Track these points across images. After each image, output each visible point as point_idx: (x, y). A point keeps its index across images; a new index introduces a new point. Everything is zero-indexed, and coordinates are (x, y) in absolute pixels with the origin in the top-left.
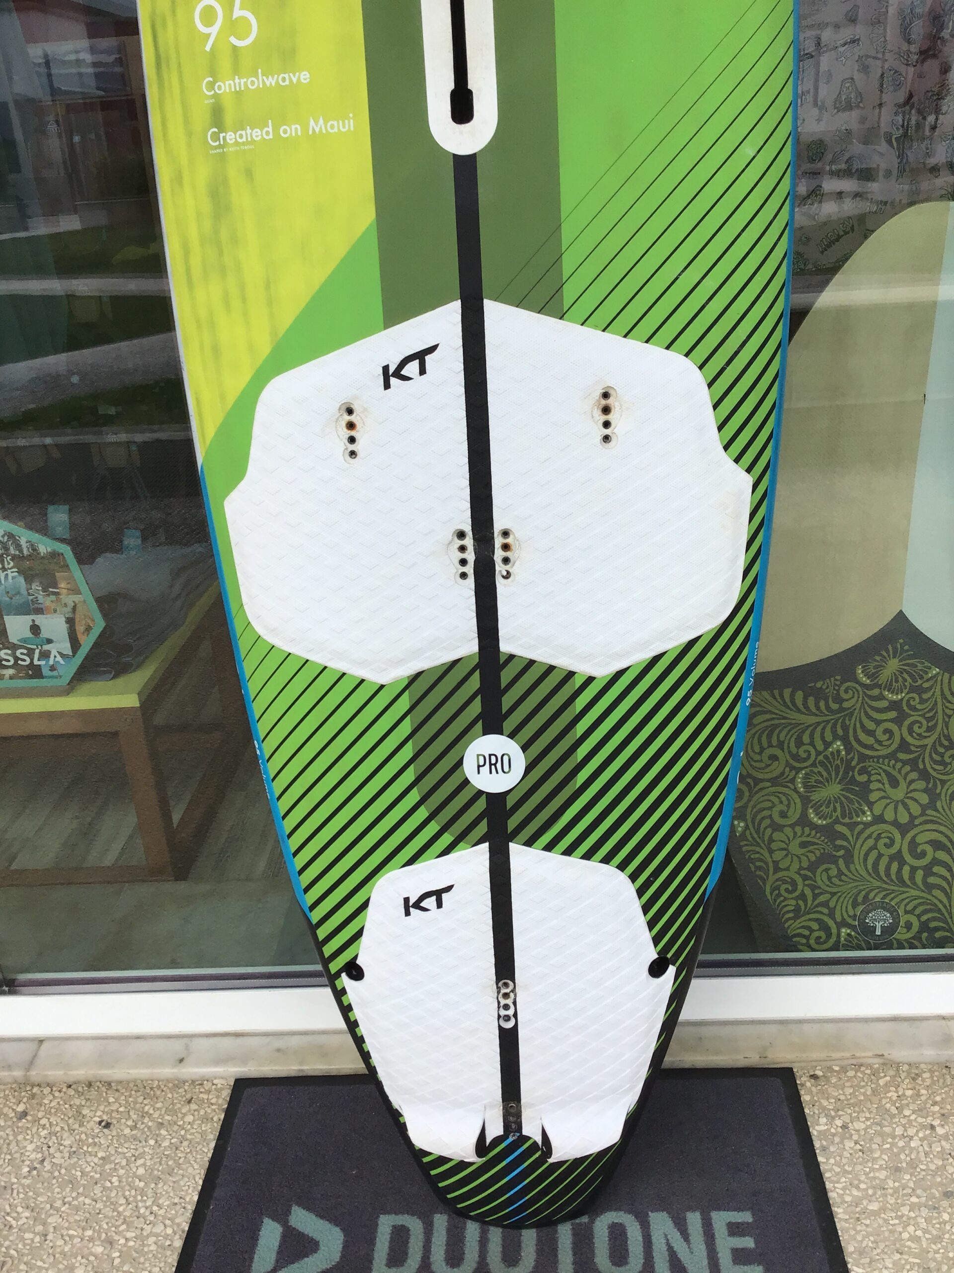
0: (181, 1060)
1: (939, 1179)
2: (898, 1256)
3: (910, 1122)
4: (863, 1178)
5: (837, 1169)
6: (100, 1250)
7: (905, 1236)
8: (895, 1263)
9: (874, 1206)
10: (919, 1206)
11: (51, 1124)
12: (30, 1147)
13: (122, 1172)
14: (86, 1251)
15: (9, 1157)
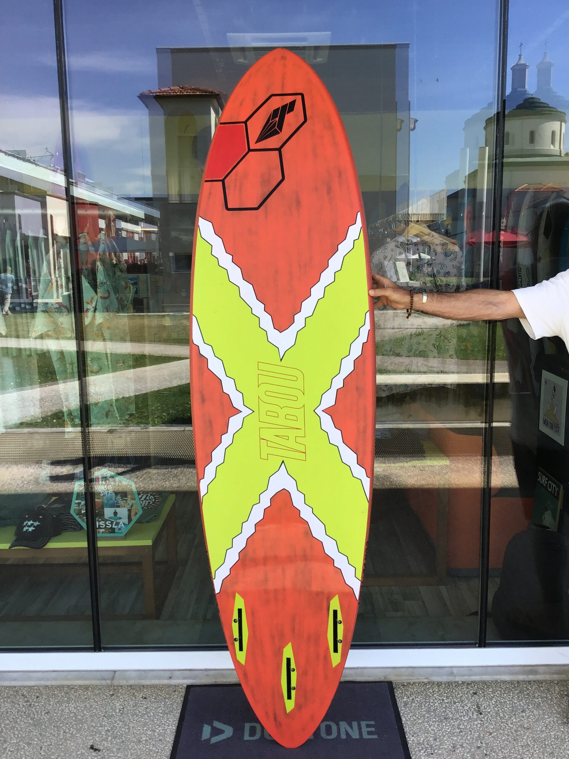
0: (170, 678)
1: (443, 714)
2: (426, 734)
3: (436, 698)
4: (417, 713)
5: (409, 711)
6: (150, 733)
7: (430, 729)
8: (425, 736)
9: (420, 721)
10: (436, 721)
11: (124, 698)
12: (118, 705)
13: (153, 711)
14: (145, 733)
15: (110, 707)
